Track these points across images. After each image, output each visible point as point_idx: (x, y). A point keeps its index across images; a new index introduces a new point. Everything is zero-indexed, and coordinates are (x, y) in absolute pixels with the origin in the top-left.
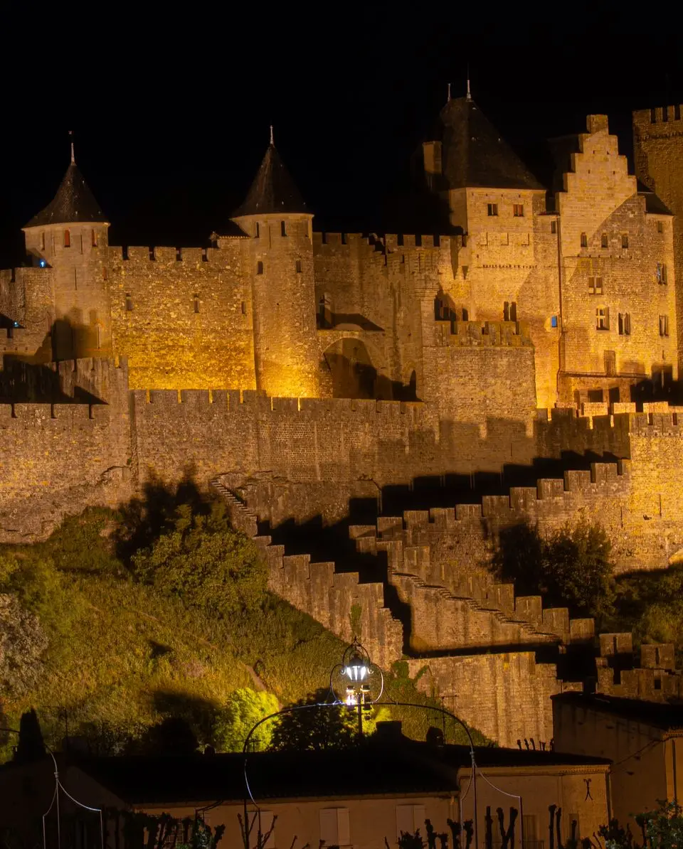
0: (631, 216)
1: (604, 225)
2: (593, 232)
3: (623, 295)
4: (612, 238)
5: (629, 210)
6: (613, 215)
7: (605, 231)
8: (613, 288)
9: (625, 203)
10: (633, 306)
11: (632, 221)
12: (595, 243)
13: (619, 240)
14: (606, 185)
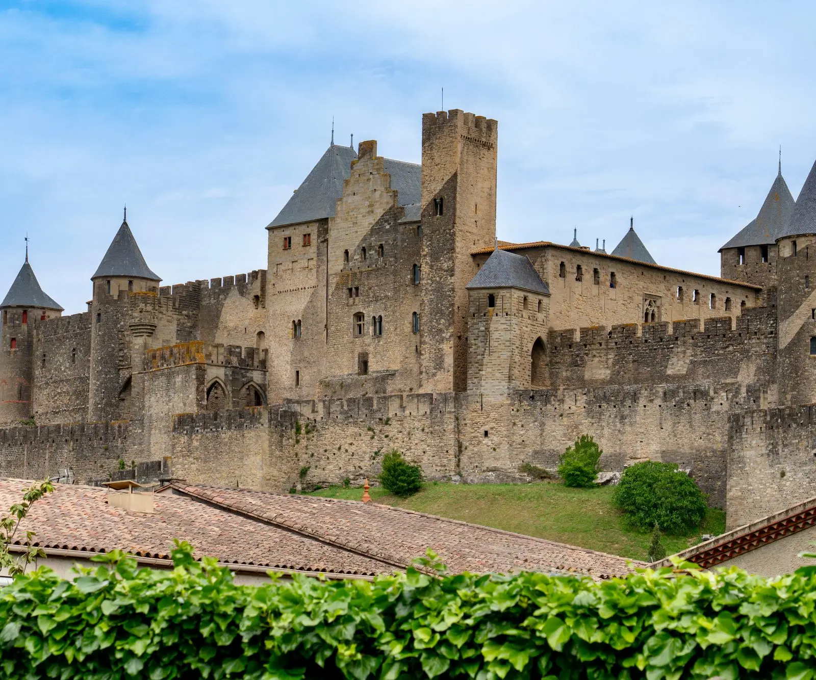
0: (388, 227)
1: (364, 239)
2: (354, 248)
3: (377, 301)
4: (370, 250)
5: (386, 221)
6: (372, 229)
7: (364, 245)
8: (369, 295)
9: (383, 216)
10: (385, 309)
11: (388, 231)
12: (355, 258)
13: (376, 251)
14: (367, 203)
